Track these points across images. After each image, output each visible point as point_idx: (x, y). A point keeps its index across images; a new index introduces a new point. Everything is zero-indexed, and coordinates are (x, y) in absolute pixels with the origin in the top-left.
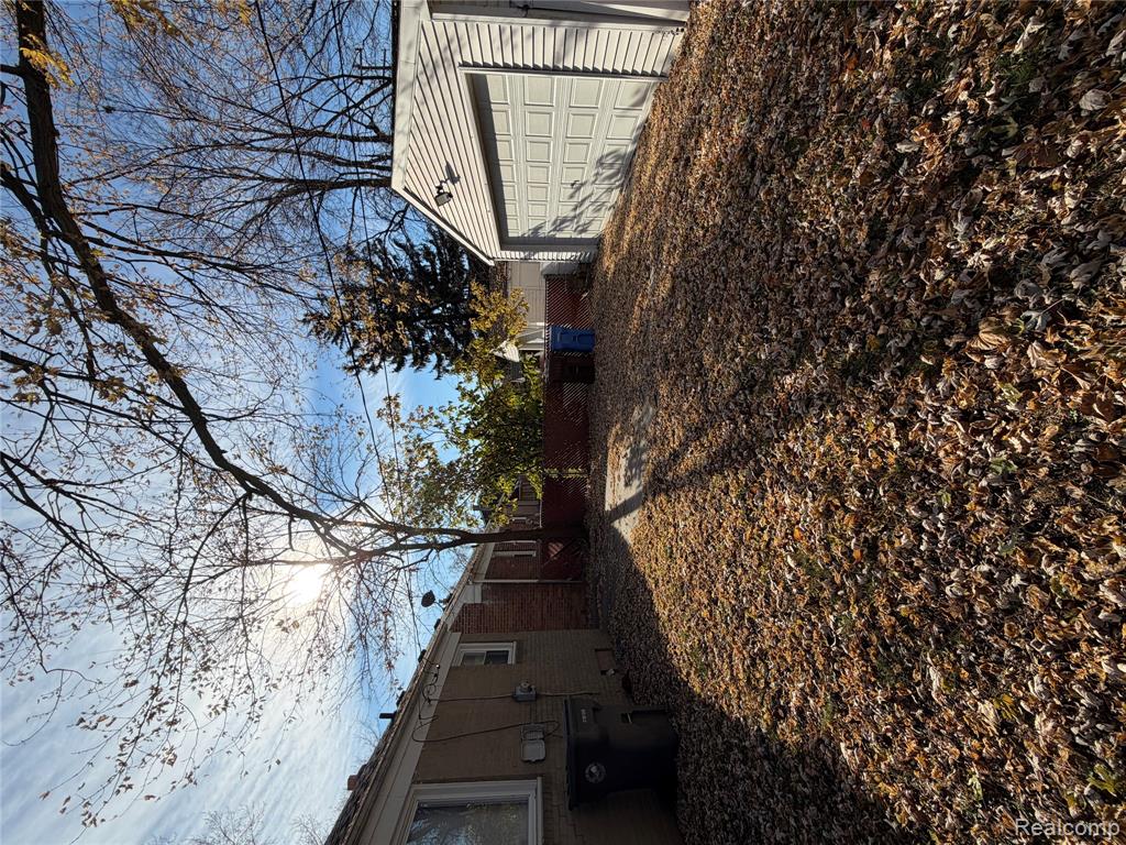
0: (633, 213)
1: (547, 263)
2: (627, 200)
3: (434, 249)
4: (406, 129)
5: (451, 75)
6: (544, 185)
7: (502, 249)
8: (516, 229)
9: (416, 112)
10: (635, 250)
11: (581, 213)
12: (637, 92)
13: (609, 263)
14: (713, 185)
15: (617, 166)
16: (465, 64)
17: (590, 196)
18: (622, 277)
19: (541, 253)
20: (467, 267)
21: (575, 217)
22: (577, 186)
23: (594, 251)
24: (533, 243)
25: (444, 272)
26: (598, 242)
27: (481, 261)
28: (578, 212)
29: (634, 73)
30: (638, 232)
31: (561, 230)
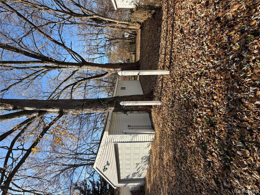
0: (152, 171)
1: (131, 187)
2: (150, 167)
3: (100, 182)
4: (100, 154)
5: (111, 144)
6: (129, 164)
7: (118, 183)
8: (123, 177)
9: (103, 151)
10: (155, 182)
11: (139, 171)
12: (148, 144)
13: (148, 186)
14: (170, 165)
15: (146, 159)
16: (114, 142)
17: (141, 166)
18: (153, 192)
19: (129, 184)
20: (108, 188)
21: (138, 172)
22: (137, 164)
23: (144, 182)
24: (127, 181)
25: (101, 190)
26: (144, 179)
27: (113, 187)
28: (138, 171)
29: (147, 141)
30: (155, 177)
31: (134, 176)
